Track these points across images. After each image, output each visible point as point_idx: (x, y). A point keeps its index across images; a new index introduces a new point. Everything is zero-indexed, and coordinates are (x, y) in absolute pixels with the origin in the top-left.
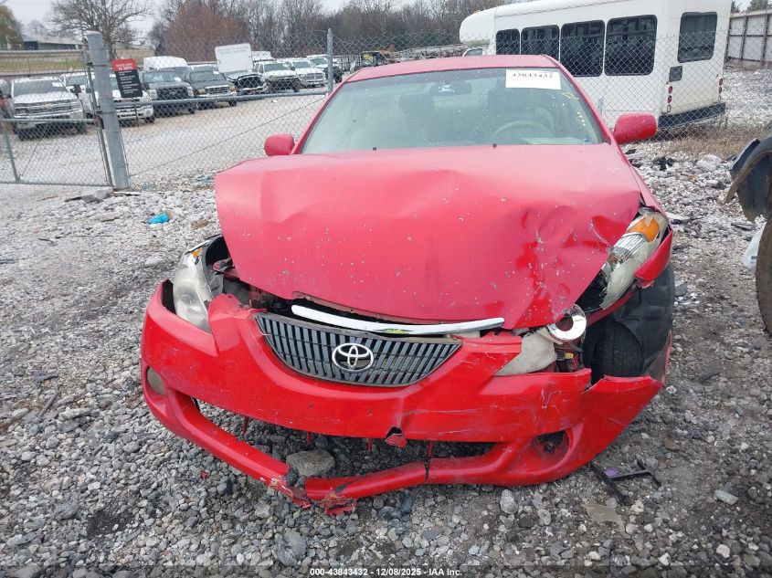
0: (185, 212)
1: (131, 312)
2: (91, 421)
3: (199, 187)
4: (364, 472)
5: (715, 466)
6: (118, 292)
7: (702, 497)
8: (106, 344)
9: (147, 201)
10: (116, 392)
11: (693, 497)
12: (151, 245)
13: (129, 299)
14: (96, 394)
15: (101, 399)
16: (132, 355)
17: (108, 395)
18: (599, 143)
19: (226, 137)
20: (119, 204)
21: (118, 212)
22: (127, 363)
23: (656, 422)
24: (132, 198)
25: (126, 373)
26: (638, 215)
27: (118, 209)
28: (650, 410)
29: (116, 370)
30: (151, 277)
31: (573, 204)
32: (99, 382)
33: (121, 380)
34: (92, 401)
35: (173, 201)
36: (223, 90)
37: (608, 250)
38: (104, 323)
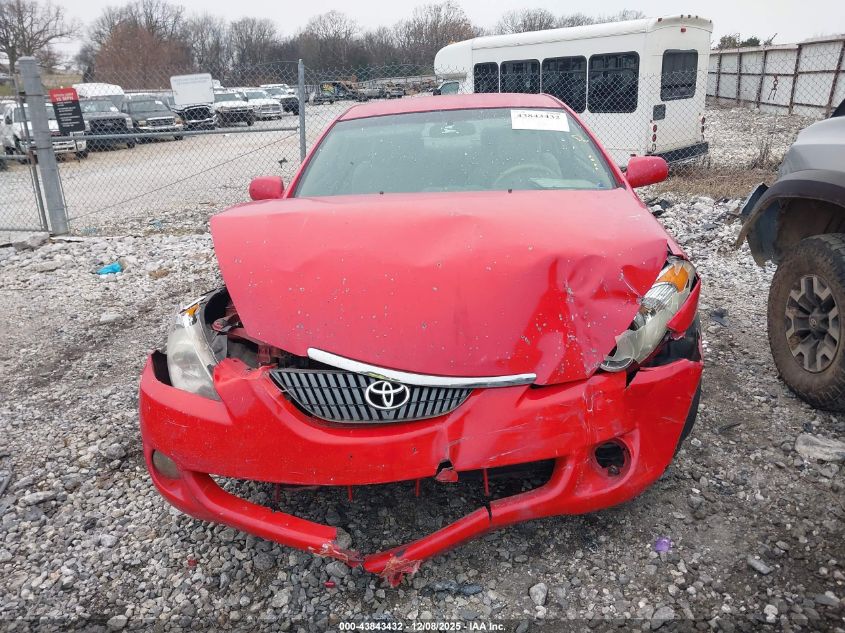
0: (140, 260)
1: (90, 377)
2: (57, 506)
3: (151, 231)
4: (385, 548)
5: (751, 522)
6: (72, 354)
7: (742, 556)
8: (64, 415)
9: (92, 248)
10: (84, 471)
11: (732, 556)
12: (104, 298)
13: (86, 361)
14: (60, 475)
15: (66, 479)
16: (97, 426)
17: (75, 475)
18: (614, 188)
19: (184, 176)
20: (58, 252)
21: (58, 261)
22: (92, 436)
23: (685, 479)
24: (74, 245)
25: (93, 448)
26: (667, 264)
27: (58, 257)
28: (678, 466)
29: (80, 445)
30: (109, 336)
31: (603, 253)
32: (60, 459)
33: (88, 457)
34: (56, 483)
35: (125, 247)
36: (167, 122)
37: (638, 300)
38: (59, 390)
